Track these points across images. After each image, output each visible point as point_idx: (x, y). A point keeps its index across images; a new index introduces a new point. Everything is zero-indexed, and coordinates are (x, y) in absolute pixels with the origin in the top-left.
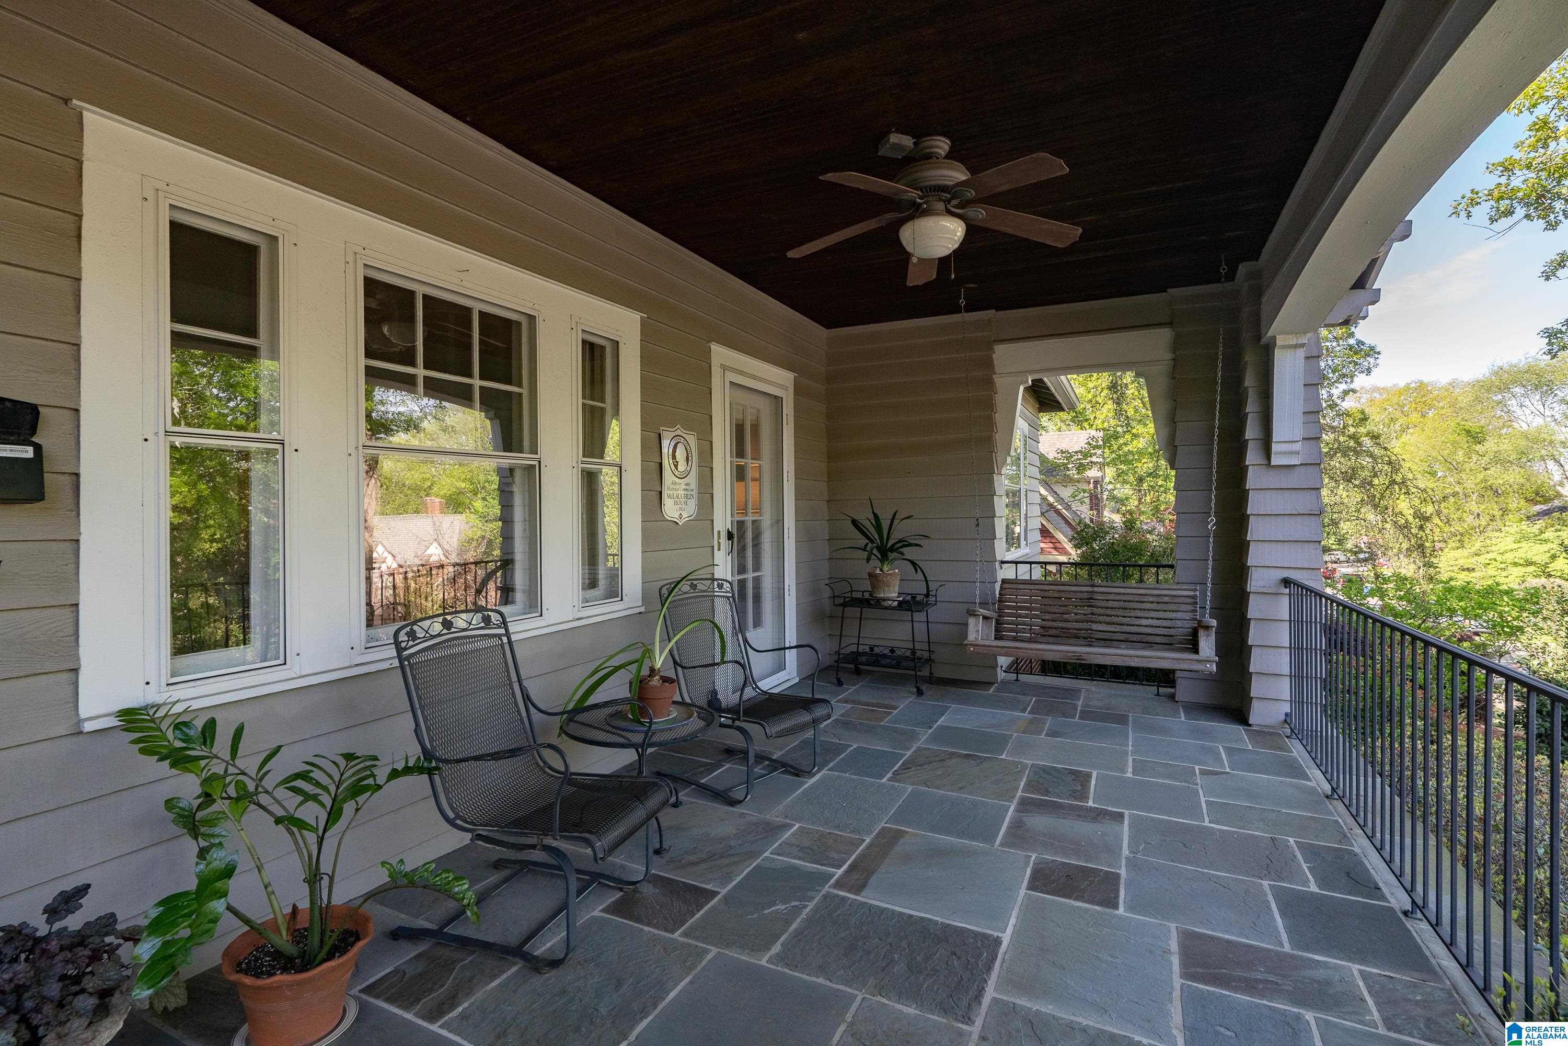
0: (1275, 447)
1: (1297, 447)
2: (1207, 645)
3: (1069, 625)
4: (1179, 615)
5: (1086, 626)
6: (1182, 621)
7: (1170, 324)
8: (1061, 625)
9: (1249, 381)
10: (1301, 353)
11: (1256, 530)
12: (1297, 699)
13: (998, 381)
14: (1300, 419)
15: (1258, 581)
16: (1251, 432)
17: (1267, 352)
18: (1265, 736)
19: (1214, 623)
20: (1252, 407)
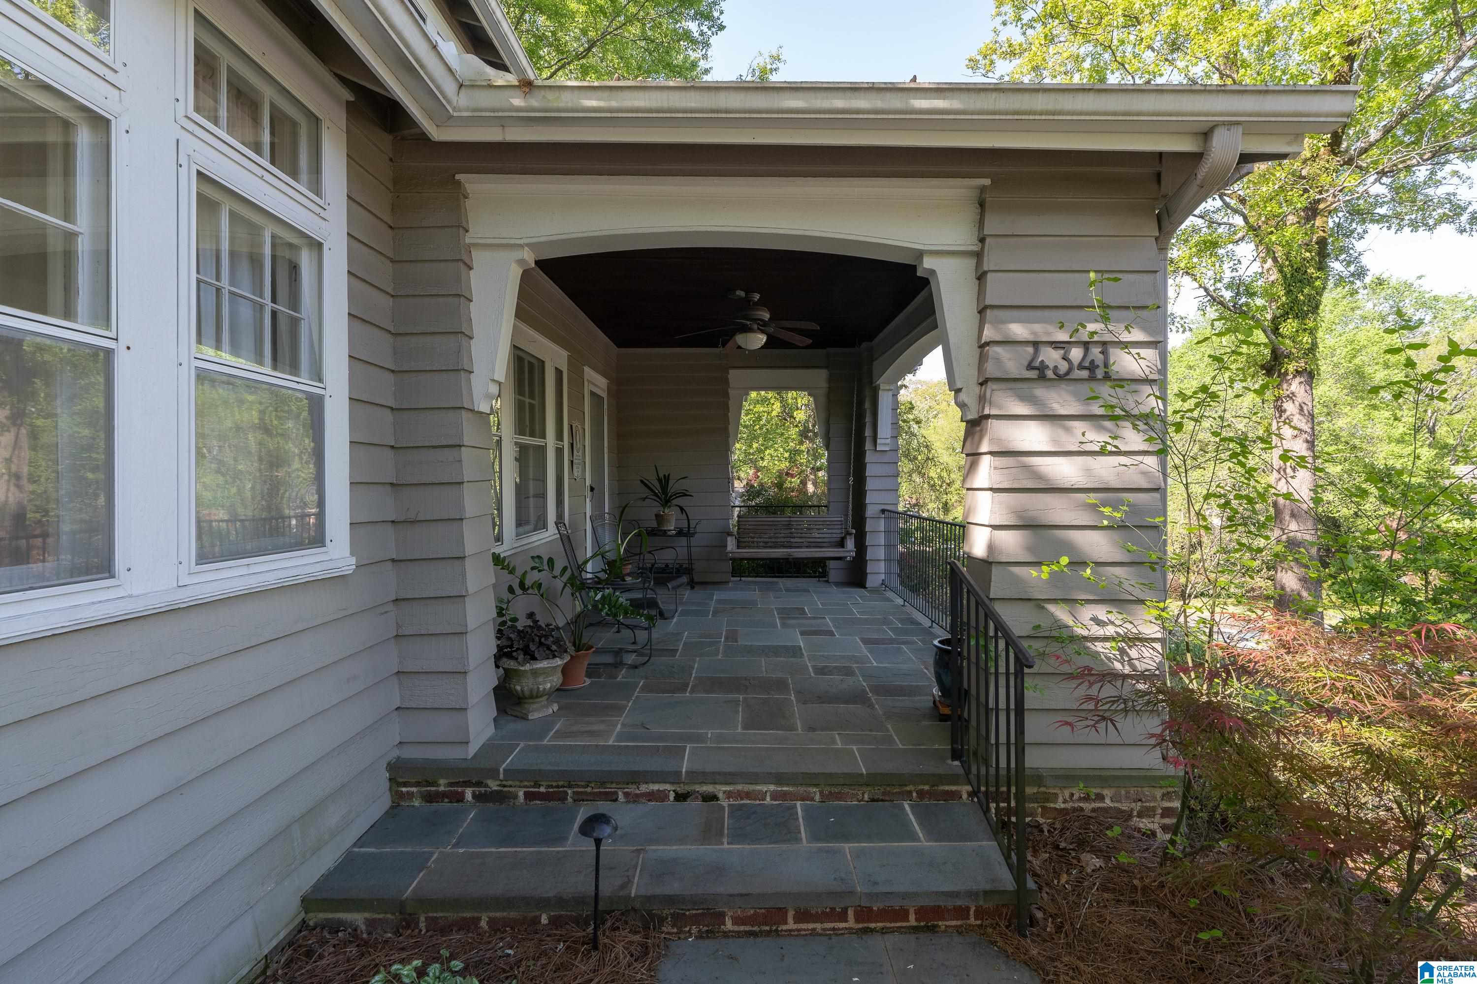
0: (879, 441)
1: (888, 441)
2: (850, 544)
3: (779, 540)
4: (834, 531)
5: (788, 539)
6: (837, 533)
7: (827, 367)
8: (773, 540)
9: (867, 405)
10: (891, 393)
11: (870, 484)
12: (888, 573)
13: (731, 392)
14: (890, 426)
15: (871, 511)
16: (868, 433)
17: (875, 392)
18: (875, 591)
19: (854, 531)
20: (868, 419)
